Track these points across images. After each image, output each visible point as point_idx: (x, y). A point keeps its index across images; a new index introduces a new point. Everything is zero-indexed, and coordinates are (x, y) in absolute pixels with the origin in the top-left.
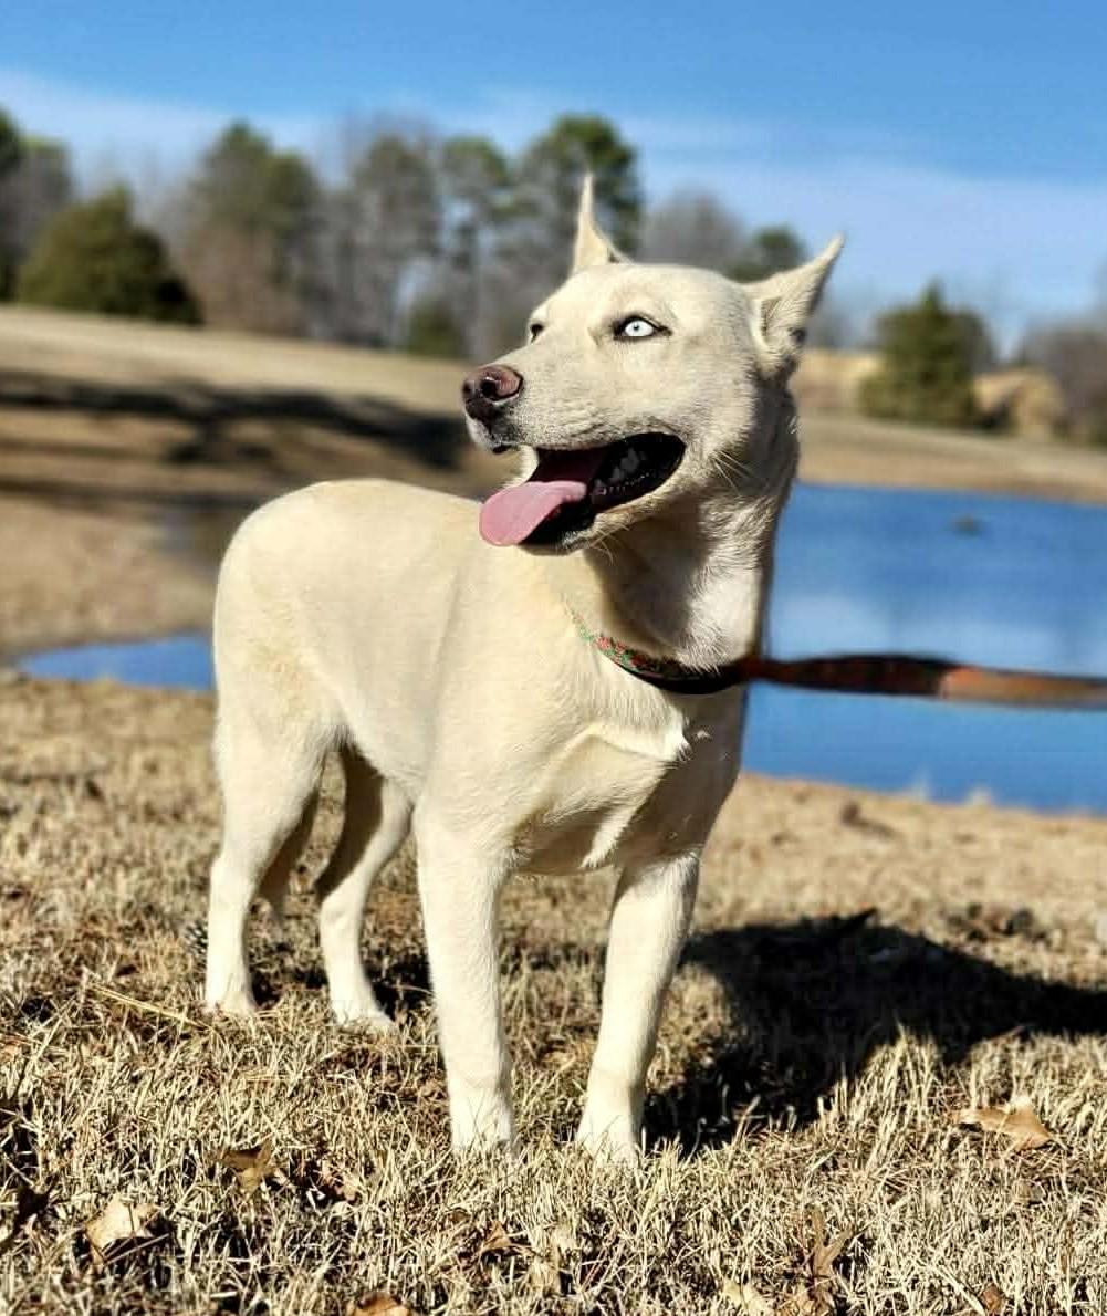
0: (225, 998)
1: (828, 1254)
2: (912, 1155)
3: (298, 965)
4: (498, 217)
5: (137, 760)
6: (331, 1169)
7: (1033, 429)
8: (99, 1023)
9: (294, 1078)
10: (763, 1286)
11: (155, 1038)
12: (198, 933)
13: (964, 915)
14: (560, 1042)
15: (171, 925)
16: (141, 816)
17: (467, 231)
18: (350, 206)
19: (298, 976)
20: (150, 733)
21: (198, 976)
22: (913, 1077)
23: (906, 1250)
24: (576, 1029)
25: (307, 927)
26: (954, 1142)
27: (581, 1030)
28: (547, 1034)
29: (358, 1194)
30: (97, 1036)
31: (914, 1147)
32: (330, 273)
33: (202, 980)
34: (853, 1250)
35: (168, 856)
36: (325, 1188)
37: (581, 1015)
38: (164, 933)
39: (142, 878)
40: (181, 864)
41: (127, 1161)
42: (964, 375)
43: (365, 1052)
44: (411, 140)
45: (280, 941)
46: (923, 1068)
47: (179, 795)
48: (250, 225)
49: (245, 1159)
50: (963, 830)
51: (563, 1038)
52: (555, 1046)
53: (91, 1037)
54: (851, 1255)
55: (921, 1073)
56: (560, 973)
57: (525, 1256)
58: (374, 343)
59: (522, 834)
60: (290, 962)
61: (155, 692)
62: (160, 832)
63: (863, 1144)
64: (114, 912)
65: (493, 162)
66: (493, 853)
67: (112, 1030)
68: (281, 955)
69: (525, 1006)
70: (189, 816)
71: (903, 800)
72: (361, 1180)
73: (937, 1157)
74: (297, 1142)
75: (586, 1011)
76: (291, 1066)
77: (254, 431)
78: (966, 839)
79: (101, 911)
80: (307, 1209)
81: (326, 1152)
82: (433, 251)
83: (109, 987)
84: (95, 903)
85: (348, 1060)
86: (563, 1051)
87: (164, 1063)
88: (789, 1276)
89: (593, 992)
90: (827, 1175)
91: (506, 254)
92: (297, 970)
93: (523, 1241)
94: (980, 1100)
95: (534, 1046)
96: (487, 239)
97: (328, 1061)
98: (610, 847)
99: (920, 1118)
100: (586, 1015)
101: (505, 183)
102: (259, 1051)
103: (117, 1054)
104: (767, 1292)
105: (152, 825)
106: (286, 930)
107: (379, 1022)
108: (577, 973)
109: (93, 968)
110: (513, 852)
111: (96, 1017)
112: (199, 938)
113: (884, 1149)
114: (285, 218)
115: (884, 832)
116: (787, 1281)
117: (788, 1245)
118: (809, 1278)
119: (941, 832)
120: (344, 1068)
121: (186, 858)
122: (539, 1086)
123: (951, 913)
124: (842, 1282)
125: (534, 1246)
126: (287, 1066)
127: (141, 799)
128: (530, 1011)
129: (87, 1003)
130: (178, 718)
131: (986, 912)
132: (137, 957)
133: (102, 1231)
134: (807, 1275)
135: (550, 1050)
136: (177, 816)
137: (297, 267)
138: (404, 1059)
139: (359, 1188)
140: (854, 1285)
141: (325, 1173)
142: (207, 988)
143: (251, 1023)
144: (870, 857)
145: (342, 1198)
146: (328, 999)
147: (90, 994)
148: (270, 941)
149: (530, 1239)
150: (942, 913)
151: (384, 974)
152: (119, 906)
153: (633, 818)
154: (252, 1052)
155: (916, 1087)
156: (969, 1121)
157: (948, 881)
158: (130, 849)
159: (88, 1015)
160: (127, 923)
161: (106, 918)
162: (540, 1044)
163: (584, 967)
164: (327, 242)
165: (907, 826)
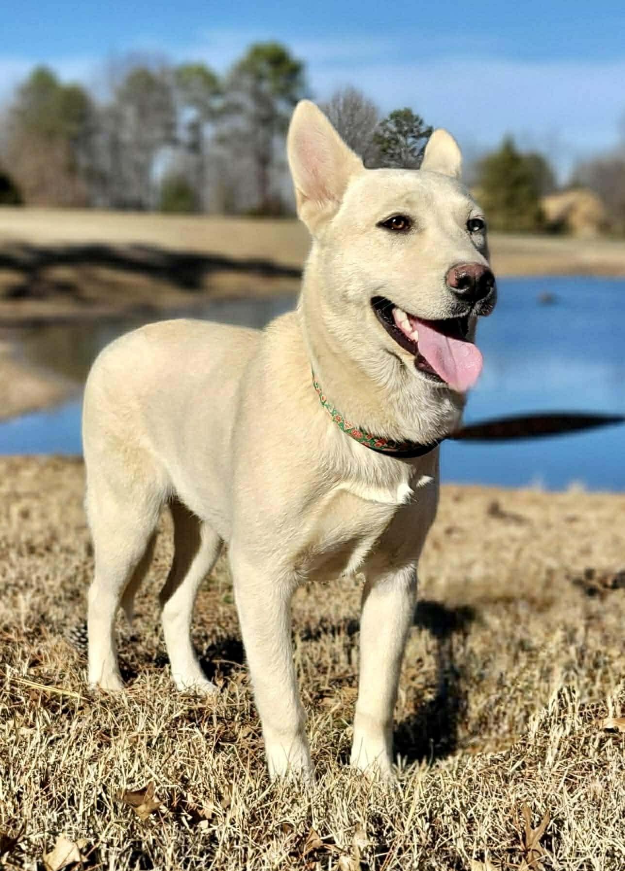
0: (101, 679)
1: (535, 834)
2: (575, 753)
3: (146, 651)
4: (214, 115)
5: (15, 510)
6: (194, 799)
7: (585, 230)
8: (22, 703)
9: (156, 732)
10: (493, 859)
11: (60, 711)
12: (78, 634)
13: (583, 578)
14: (328, 691)
15: (58, 629)
16: (25, 551)
17: (195, 127)
18: (116, 116)
19: (148, 659)
20: (21, 489)
21: (83, 664)
22: (568, 697)
23: (588, 828)
24: (337, 680)
25: (148, 623)
26: (602, 741)
27: (340, 681)
28: (318, 686)
29: (214, 815)
30: (22, 712)
31: (575, 747)
32: (105, 162)
33: (85, 667)
34: (550, 830)
35: (47, 578)
36: (193, 812)
37: (339, 670)
38: (55, 635)
39: (33, 596)
40: (57, 583)
41: (60, 805)
42: (535, 196)
43: (201, 711)
44: (155, 69)
45: (131, 634)
46: (574, 692)
47: (47, 534)
48: (50, 135)
49: (138, 797)
50: (570, 513)
51: (330, 688)
52: (325, 694)
53: (18, 714)
54: (549, 833)
55: (573, 694)
56: (321, 643)
57: (333, 851)
58: (138, 207)
59: (300, 560)
60: (140, 648)
61: (17, 459)
62: (39, 562)
63: (540, 748)
64: (19, 623)
65: (208, 79)
66: (281, 575)
67: (31, 708)
68: (134, 644)
69: (301, 667)
70: (56, 548)
71: (524, 494)
72: (215, 804)
73: (591, 754)
74: (171, 783)
75: (342, 668)
76: (152, 724)
77: (63, 273)
78: (572, 520)
79: (11, 623)
80: (183, 828)
81: (189, 787)
82: (173, 142)
83: (24, 677)
84: (7, 618)
85: (191, 717)
86: (331, 697)
87: (69, 729)
88: (509, 851)
89: (345, 653)
90: (521, 773)
91: (222, 140)
92: (146, 654)
93: (331, 841)
94: (615, 711)
95: (311, 695)
96: (209, 131)
97: (177, 719)
98: (360, 563)
99: (577, 727)
100: (342, 671)
101: (217, 92)
102: (131, 715)
103: (38, 726)
104: (497, 864)
105: (34, 557)
106: (135, 626)
107: (206, 687)
108: (333, 642)
109: (12, 666)
110: (295, 574)
111: (19, 700)
112: (79, 637)
113: (556, 751)
114: (74, 128)
115: (519, 520)
116: (509, 854)
117: (507, 829)
118: (524, 851)
119: (554, 515)
120: (188, 721)
121: (59, 579)
122: (319, 724)
123: (575, 576)
124: (548, 854)
125: (338, 843)
126: (150, 725)
127: (23, 538)
128: (305, 671)
129: (12, 691)
130: (37, 478)
131: (598, 575)
132: (39, 653)
133: (54, 859)
134: (522, 850)
135: (322, 696)
136: (48, 549)
137: (83, 161)
138: (226, 712)
139: (214, 810)
140: (556, 854)
141: (190, 800)
142: (90, 673)
143: (124, 697)
144: (513, 540)
145: (204, 818)
146: (170, 673)
147: (13, 683)
148: (124, 634)
149: (336, 839)
150: (568, 577)
151: (205, 652)
152: (23, 619)
153: (375, 543)
154: (126, 716)
155: (570, 704)
156: (610, 726)
157: (568, 553)
158: (21, 576)
159: (13, 699)
160: (29, 629)
161: (15, 628)
162: (315, 694)
163: (337, 637)
164: (101, 141)
165: (531, 513)
